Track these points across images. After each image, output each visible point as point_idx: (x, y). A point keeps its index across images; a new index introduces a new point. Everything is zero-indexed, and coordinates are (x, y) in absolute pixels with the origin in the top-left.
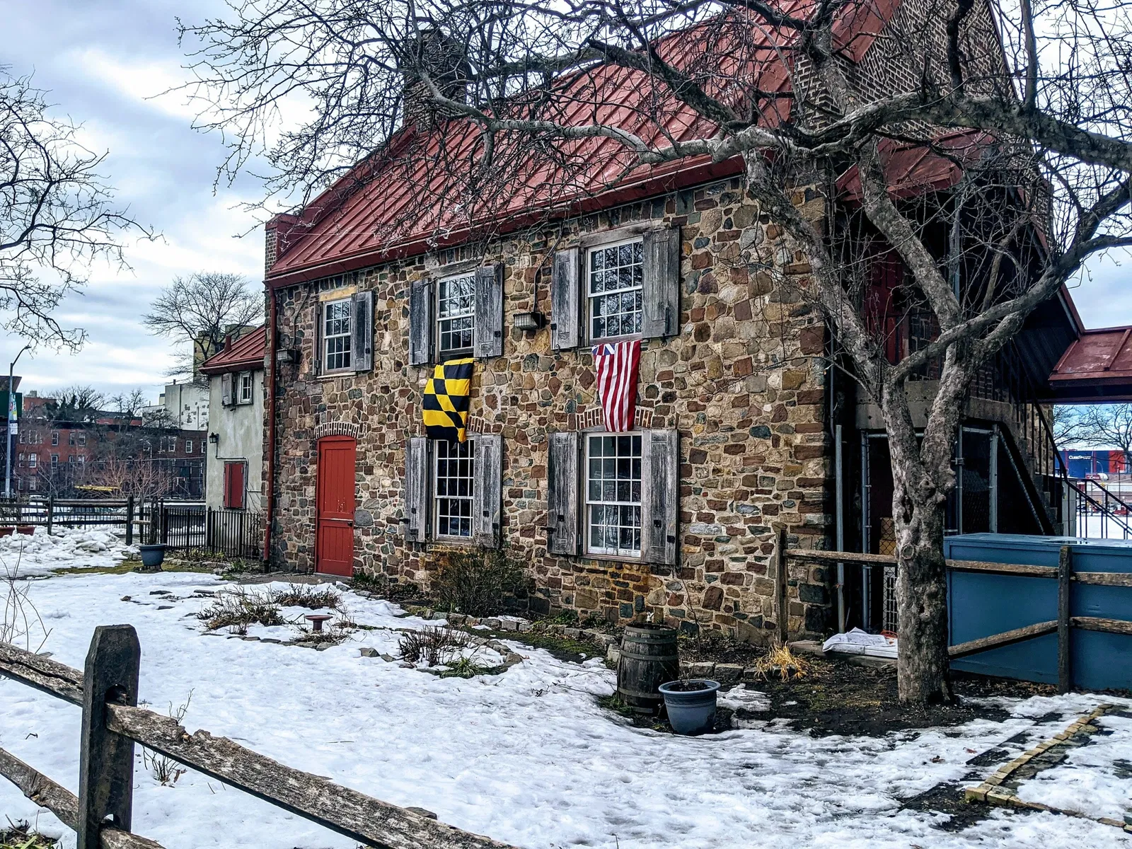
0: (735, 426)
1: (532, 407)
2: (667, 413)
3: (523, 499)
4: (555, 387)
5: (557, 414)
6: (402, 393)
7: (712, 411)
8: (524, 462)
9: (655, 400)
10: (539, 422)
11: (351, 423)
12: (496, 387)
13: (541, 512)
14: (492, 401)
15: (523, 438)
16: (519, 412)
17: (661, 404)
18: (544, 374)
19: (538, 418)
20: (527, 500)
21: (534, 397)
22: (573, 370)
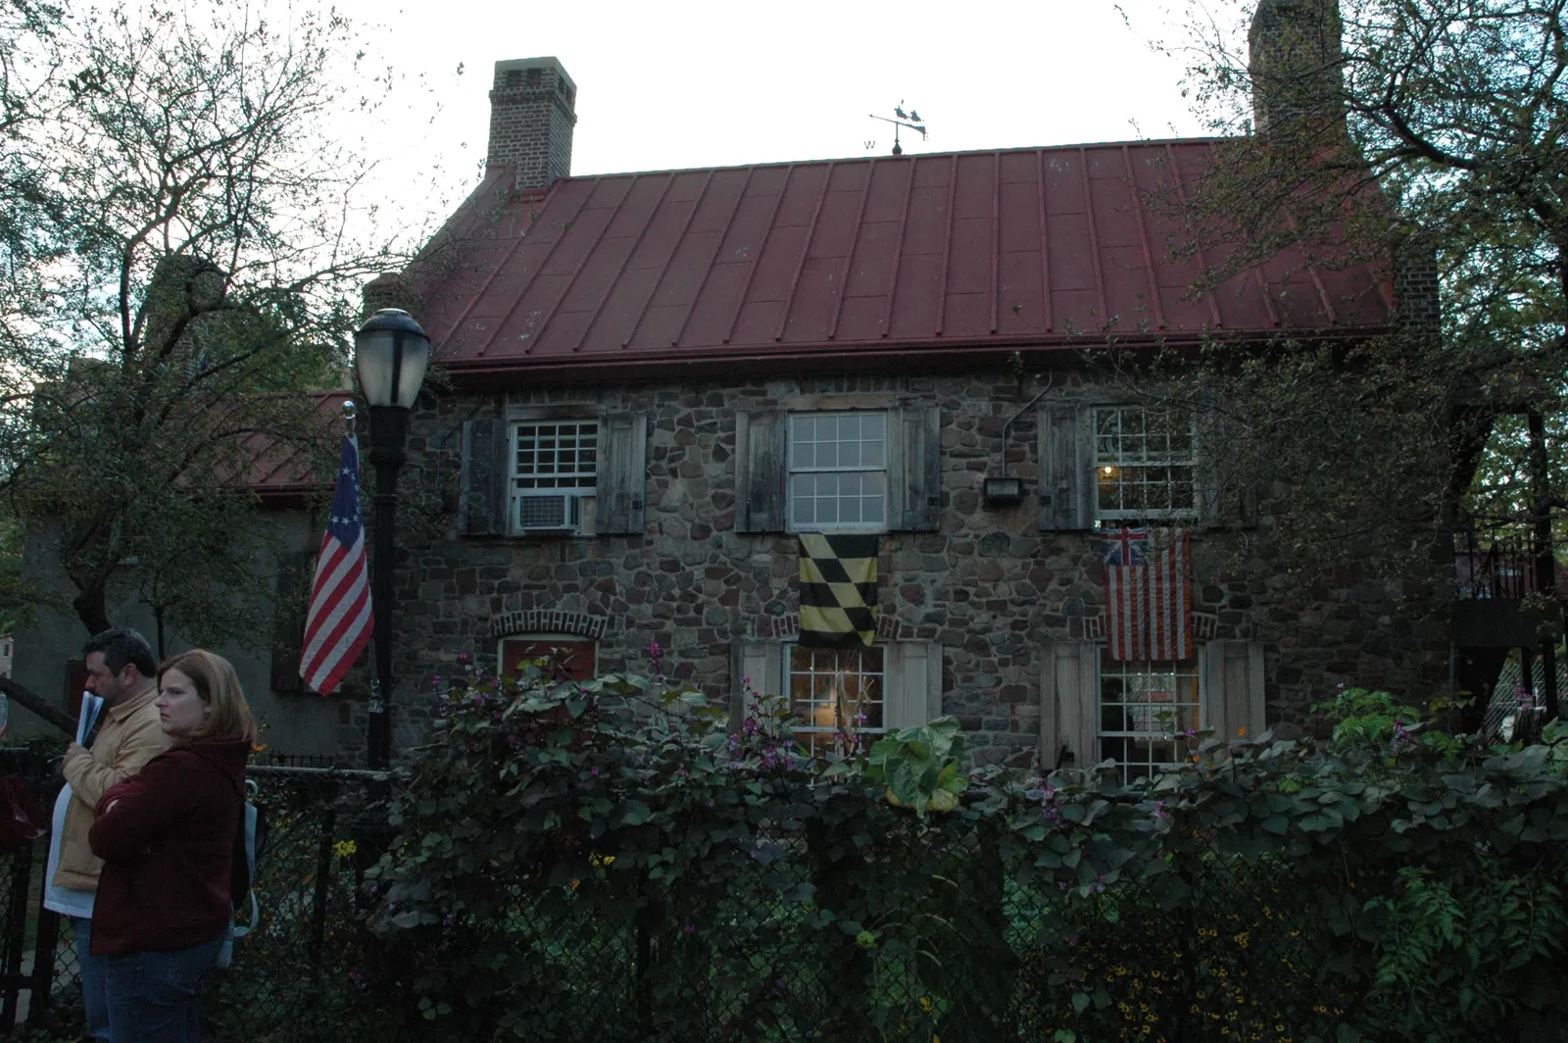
0: (1341, 639)
1: (998, 607)
2: (1239, 621)
3: (983, 732)
4: (1042, 579)
5: (1048, 617)
6: (711, 573)
7: (1306, 619)
8: (984, 681)
9: (1218, 605)
10: (1015, 625)
11: (584, 612)
12: (923, 575)
13: (1020, 750)
14: (916, 596)
15: (982, 648)
16: (971, 611)
17: (1228, 609)
18: (1019, 563)
19: (1010, 620)
20: (991, 734)
21: (1004, 591)
22: (1075, 560)
